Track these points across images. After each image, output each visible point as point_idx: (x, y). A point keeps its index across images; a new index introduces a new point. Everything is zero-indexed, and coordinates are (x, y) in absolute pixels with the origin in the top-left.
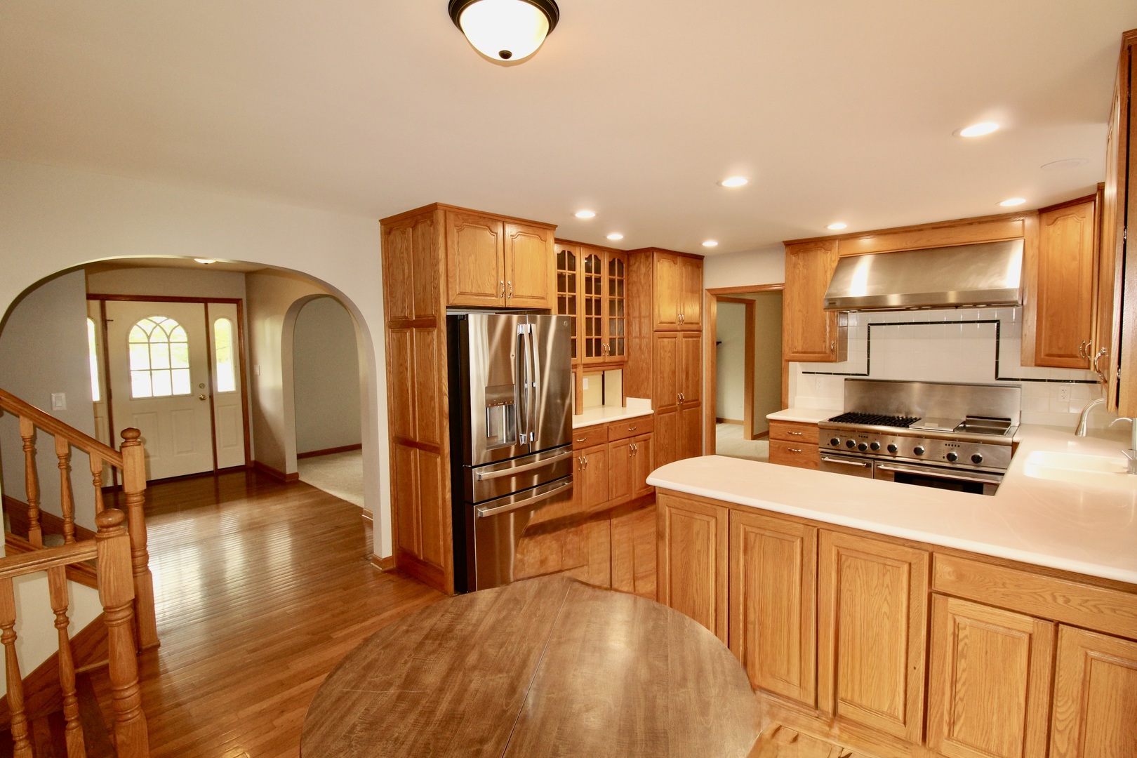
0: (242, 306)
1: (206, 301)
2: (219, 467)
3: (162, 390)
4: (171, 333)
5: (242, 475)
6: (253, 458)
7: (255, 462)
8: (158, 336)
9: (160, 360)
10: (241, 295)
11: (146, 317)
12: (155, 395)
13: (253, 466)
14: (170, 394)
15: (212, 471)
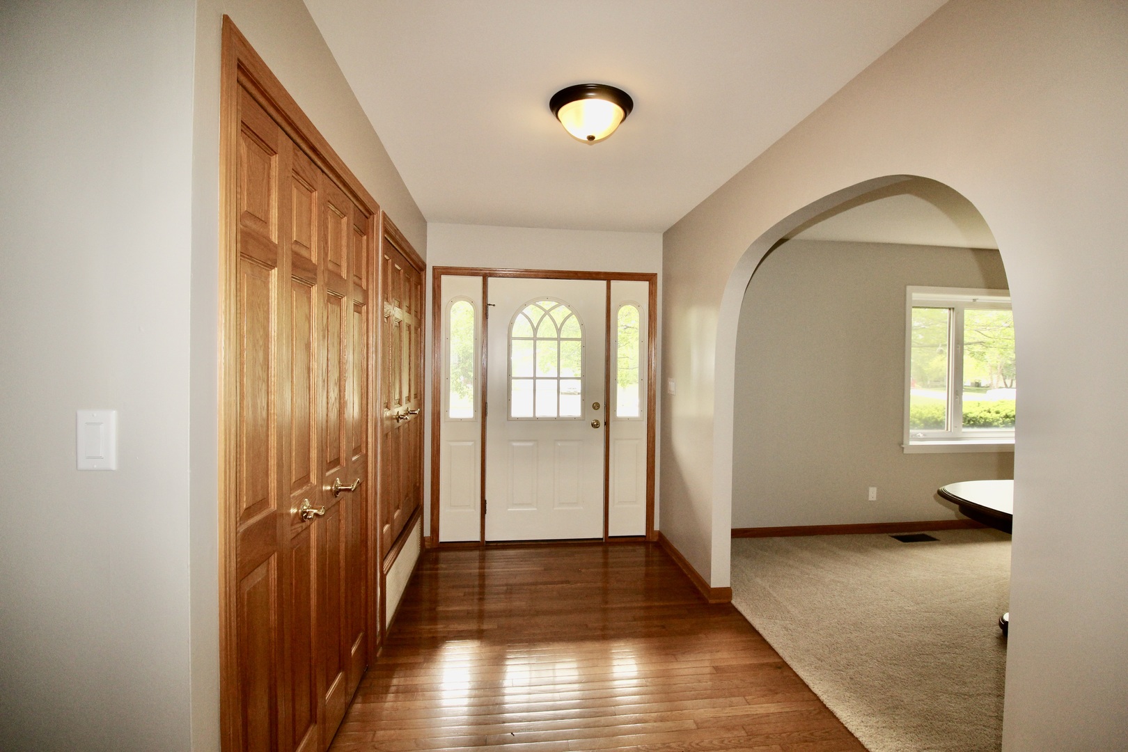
0: (656, 286)
1: (608, 277)
2: (610, 534)
3: (546, 410)
4: (562, 324)
5: (641, 550)
6: (657, 527)
7: (660, 534)
8: (547, 329)
9: (547, 367)
10: (655, 266)
11: (534, 301)
12: (538, 415)
13: (656, 539)
14: (554, 415)
15: (602, 539)
